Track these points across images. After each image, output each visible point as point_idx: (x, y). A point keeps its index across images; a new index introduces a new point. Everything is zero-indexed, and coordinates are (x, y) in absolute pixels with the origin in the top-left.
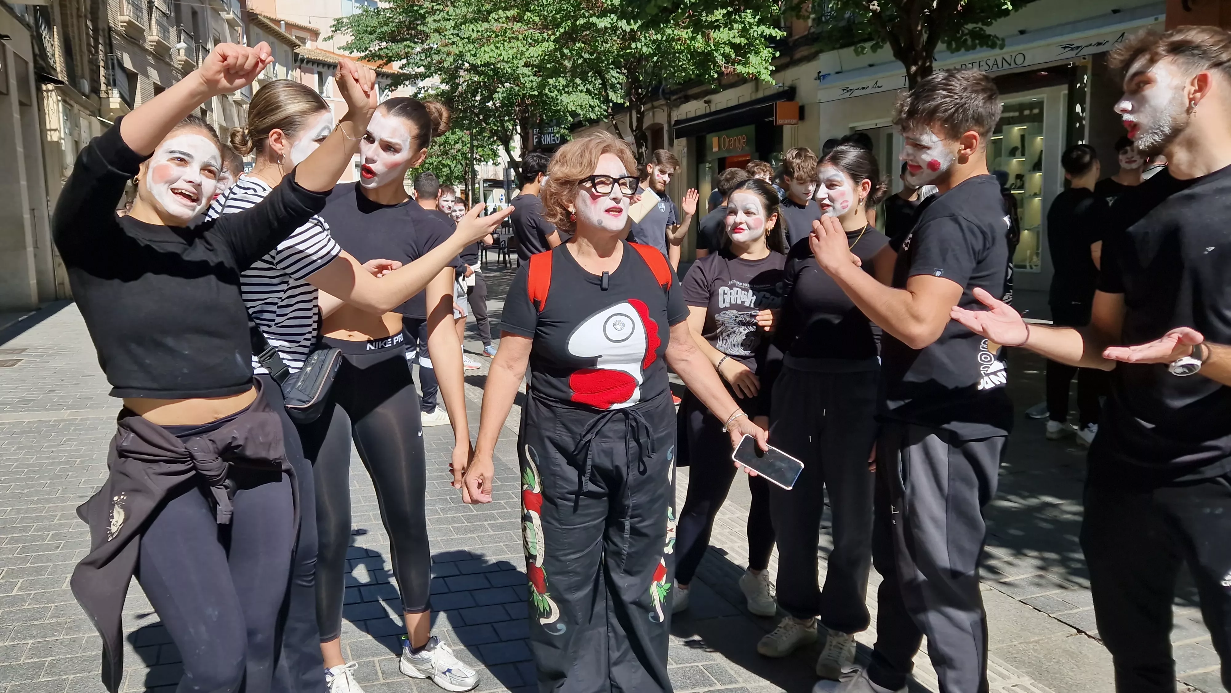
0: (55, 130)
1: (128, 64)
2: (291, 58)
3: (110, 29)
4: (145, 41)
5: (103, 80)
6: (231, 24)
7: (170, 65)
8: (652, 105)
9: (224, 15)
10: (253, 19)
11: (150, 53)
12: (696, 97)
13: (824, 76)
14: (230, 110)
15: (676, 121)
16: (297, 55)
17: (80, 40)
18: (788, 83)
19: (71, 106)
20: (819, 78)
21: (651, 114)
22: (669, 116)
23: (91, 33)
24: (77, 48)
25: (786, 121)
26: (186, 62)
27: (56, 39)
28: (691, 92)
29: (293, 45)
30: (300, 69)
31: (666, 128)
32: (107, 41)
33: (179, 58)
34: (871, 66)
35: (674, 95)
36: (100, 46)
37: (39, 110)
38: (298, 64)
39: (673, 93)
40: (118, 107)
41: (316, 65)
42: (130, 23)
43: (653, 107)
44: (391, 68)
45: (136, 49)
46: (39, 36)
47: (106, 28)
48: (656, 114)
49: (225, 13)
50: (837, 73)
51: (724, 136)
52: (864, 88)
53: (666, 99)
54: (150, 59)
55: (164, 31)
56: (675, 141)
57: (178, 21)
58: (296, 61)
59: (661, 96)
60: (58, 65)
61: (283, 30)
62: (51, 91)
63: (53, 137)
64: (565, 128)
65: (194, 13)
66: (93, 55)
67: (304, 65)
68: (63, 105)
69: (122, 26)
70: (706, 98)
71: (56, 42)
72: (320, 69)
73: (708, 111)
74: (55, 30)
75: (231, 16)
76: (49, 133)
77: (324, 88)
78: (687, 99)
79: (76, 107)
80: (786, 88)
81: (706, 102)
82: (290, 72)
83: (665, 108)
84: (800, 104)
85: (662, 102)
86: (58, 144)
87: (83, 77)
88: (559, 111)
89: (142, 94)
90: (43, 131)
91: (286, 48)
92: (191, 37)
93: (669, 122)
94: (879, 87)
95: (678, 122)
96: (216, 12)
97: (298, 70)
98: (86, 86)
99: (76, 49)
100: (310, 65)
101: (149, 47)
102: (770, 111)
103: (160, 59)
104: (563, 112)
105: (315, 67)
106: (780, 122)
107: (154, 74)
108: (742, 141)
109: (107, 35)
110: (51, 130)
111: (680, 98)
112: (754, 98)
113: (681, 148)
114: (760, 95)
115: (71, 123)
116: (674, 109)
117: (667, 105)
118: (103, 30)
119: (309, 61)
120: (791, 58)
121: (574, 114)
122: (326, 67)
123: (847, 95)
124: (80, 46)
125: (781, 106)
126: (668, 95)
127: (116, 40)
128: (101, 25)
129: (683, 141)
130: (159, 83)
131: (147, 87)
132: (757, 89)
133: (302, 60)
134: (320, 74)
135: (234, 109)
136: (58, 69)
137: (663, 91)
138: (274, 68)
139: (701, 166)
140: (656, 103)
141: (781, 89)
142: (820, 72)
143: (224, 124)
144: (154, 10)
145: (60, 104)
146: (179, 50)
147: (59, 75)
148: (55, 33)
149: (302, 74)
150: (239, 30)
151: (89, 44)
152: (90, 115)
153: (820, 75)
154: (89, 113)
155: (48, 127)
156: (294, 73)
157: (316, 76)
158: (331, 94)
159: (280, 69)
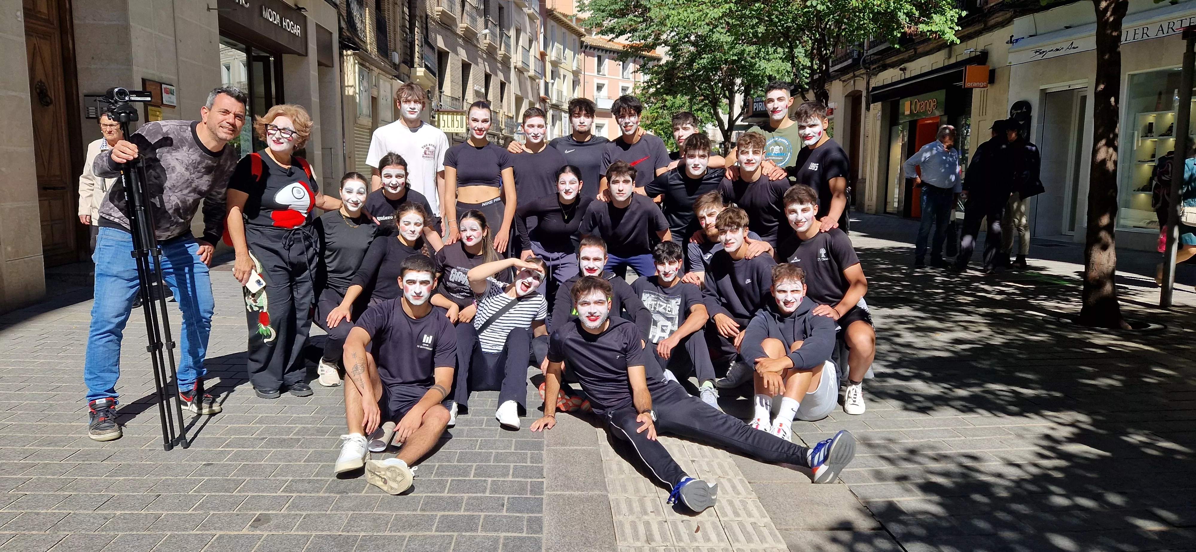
0: (352, 86)
1: (440, 43)
2: (578, 46)
3: (427, 16)
4: (457, 27)
5: (417, 55)
6: (531, 18)
7: (477, 46)
8: (854, 75)
9: (526, 10)
10: (550, 15)
11: (460, 37)
12: (893, 65)
13: (1017, 40)
14: (525, 83)
15: (873, 88)
16: (582, 42)
17: (394, 21)
18: (981, 48)
19: (370, 70)
20: (1011, 42)
21: (852, 82)
22: (868, 83)
23: (407, 18)
24: (392, 28)
25: (975, 84)
26: (490, 44)
27: (367, 19)
28: (888, 61)
29: (581, 35)
31: (864, 94)
32: (424, 26)
33: (485, 41)
34: (1067, 28)
35: (873, 64)
36: (416, 28)
37: (341, 71)
38: (583, 49)
39: (872, 63)
40: (422, 74)
41: (596, 50)
42: (443, 13)
43: (855, 76)
44: (655, 53)
45: (448, 33)
46: (350, 14)
47: (424, 16)
48: (856, 81)
49: (527, 9)
50: (1031, 36)
51: (915, 99)
52: (1057, 50)
53: (866, 68)
54: (460, 41)
55: (474, 20)
56: (872, 105)
57: (486, 12)
58: (581, 47)
59: (861, 67)
60: (368, 38)
61: (574, 24)
62: (351, 55)
63: (350, 92)
64: (762, 90)
65: (501, 8)
66: (407, 34)
67: (588, 50)
68: (359, 68)
69: (437, 15)
70: (902, 66)
71: (368, 21)
72: (600, 53)
73: (903, 78)
74: (367, 11)
75: (532, 11)
76: (347, 88)
77: (602, 68)
78: (885, 67)
79: (376, 71)
80: (978, 53)
81: (901, 69)
82: (577, 55)
83: (865, 76)
84: (991, 68)
85: (863, 71)
86: (353, 97)
87: (395, 50)
88: (758, 75)
89: (452, 67)
90: (342, 87)
91: (575, 37)
92: (496, 25)
93: (868, 89)
94: (1074, 48)
95: (874, 89)
96: (519, 7)
97: (583, 54)
98: (396, 58)
99: (390, 29)
100: (592, 50)
101: (459, 32)
102: (959, 76)
103: (468, 41)
104: (762, 76)
105: (596, 53)
106: (968, 85)
107: (463, 54)
108: (932, 104)
109: (424, 21)
110: (348, 86)
111: (878, 67)
112: (946, 64)
113: (876, 111)
114: (953, 61)
115: (368, 82)
116: (873, 77)
117: (867, 73)
118: (421, 17)
119: (592, 47)
120: (985, 25)
121: (770, 78)
122: (604, 52)
123: (1039, 57)
124: (395, 27)
125: (971, 69)
126: (867, 64)
127: (432, 25)
128: (418, 12)
129: (879, 105)
130: (467, 60)
131: (456, 62)
132: (950, 57)
133: (586, 47)
134: (599, 58)
135: (529, 83)
136: (368, 41)
137: (864, 60)
138: (564, 53)
139: (894, 128)
140: (857, 73)
141: (973, 54)
142: (1012, 36)
143: (519, 94)
144: (466, 4)
145: (357, 66)
146: (486, 35)
147: (369, 46)
148: (367, 14)
149: (586, 57)
150: (538, 22)
151: (403, 26)
152: (392, 79)
153: (1013, 39)
154: (391, 77)
155: (346, 84)
156: (579, 57)
157: (596, 59)
158: (606, 73)
159: (569, 53)
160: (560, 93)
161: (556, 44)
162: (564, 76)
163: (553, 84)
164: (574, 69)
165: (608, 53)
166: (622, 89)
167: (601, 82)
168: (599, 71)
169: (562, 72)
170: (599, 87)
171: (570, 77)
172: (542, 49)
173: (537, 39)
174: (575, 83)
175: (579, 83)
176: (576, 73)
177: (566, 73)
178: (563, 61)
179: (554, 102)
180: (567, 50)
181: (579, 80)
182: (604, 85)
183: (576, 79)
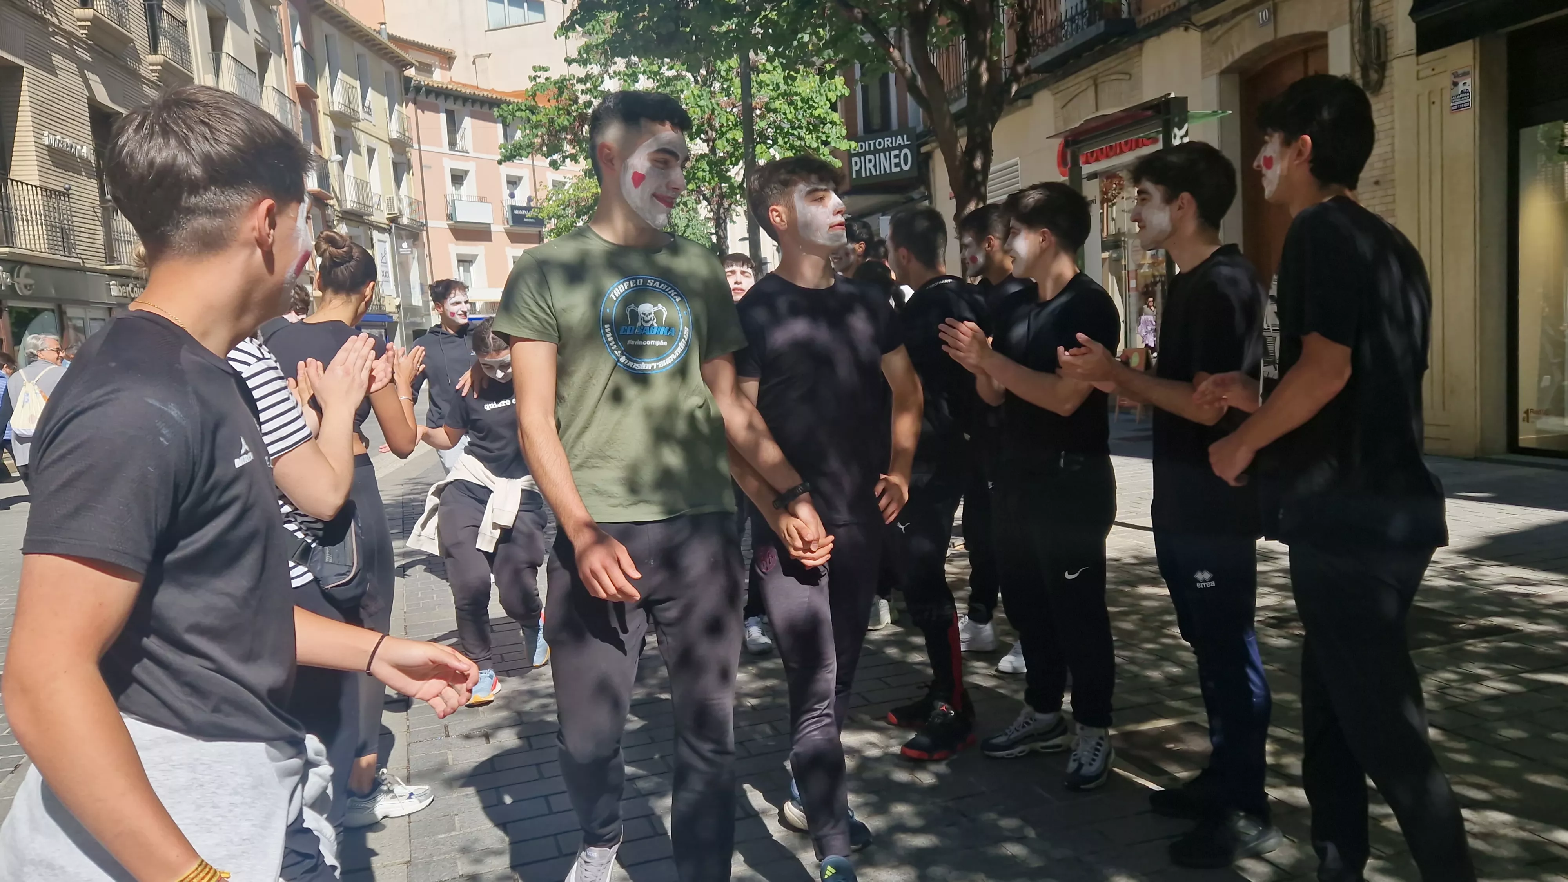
2: (397, 86)
16: (408, 80)
29: (405, 66)
30: (415, 103)
38: (411, 95)
41: (442, 98)
58: (407, 90)
61: (382, 38)
67: (422, 97)
72: (450, 105)
77: (458, 137)
82: (396, 106)
91: (389, 67)
97: (411, 105)
100: (432, 98)
105: (441, 102)
119: (431, 91)
122: (460, 102)
133: (418, 90)
134: (450, 115)
138: (364, 98)
149: (419, 111)
150: (284, 16)
156: (404, 109)
157: (443, 116)
158: (469, 147)
159: (377, 100)
160: (361, 186)
161: (340, 74)
162: (371, 152)
163: (342, 164)
164: (394, 135)
165: (469, 104)
166: (509, 182)
167: (460, 165)
168: (452, 144)
169: (363, 141)
170: (458, 178)
171: (385, 156)
172: (300, 79)
173: (281, 52)
174: (401, 168)
175: (409, 167)
176: (400, 146)
177: (374, 143)
178: (362, 115)
179: (349, 205)
180: (371, 93)
181: (409, 160)
182: (466, 172)
183: (400, 159)
